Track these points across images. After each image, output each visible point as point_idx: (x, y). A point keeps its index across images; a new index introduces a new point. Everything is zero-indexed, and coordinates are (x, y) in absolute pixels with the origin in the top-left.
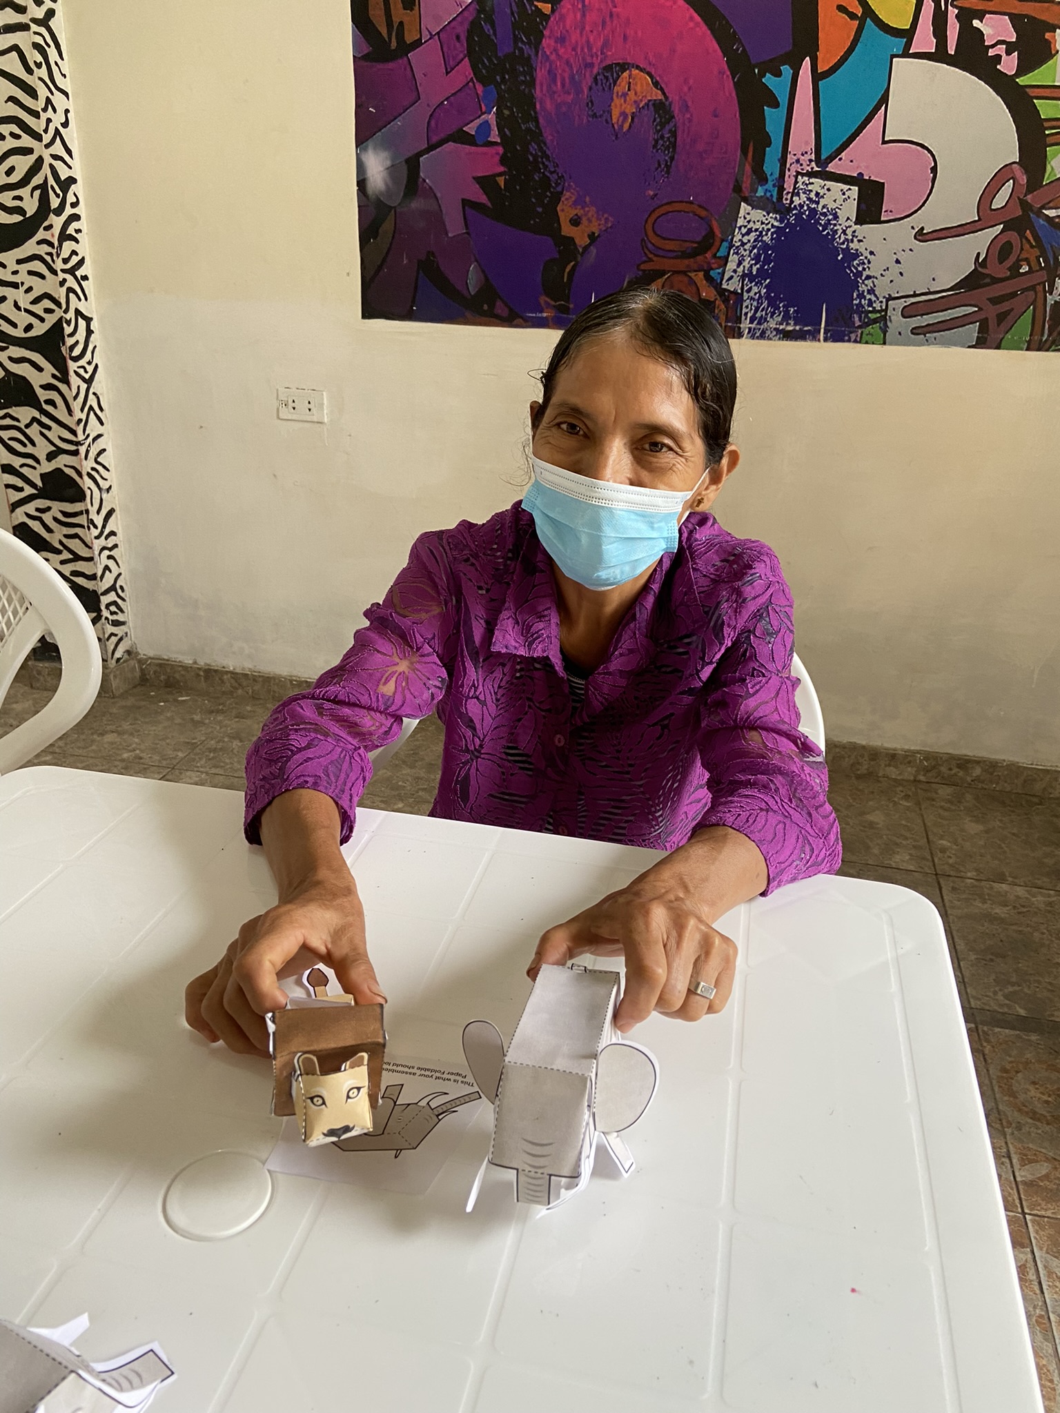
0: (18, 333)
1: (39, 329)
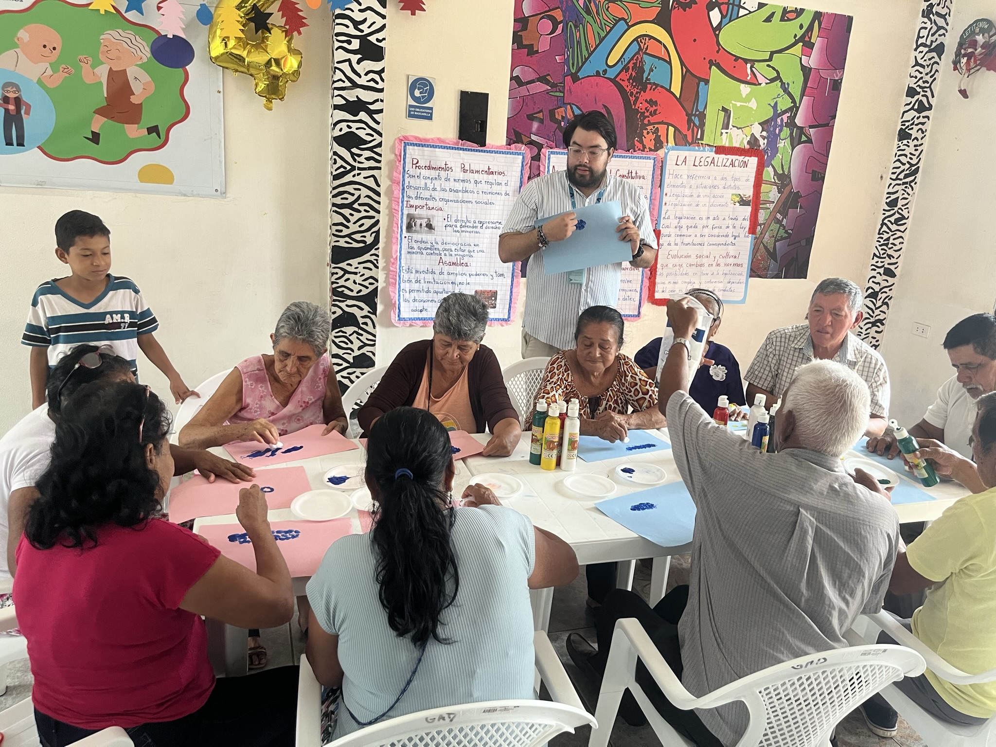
0: (354, 294)
1: (365, 292)
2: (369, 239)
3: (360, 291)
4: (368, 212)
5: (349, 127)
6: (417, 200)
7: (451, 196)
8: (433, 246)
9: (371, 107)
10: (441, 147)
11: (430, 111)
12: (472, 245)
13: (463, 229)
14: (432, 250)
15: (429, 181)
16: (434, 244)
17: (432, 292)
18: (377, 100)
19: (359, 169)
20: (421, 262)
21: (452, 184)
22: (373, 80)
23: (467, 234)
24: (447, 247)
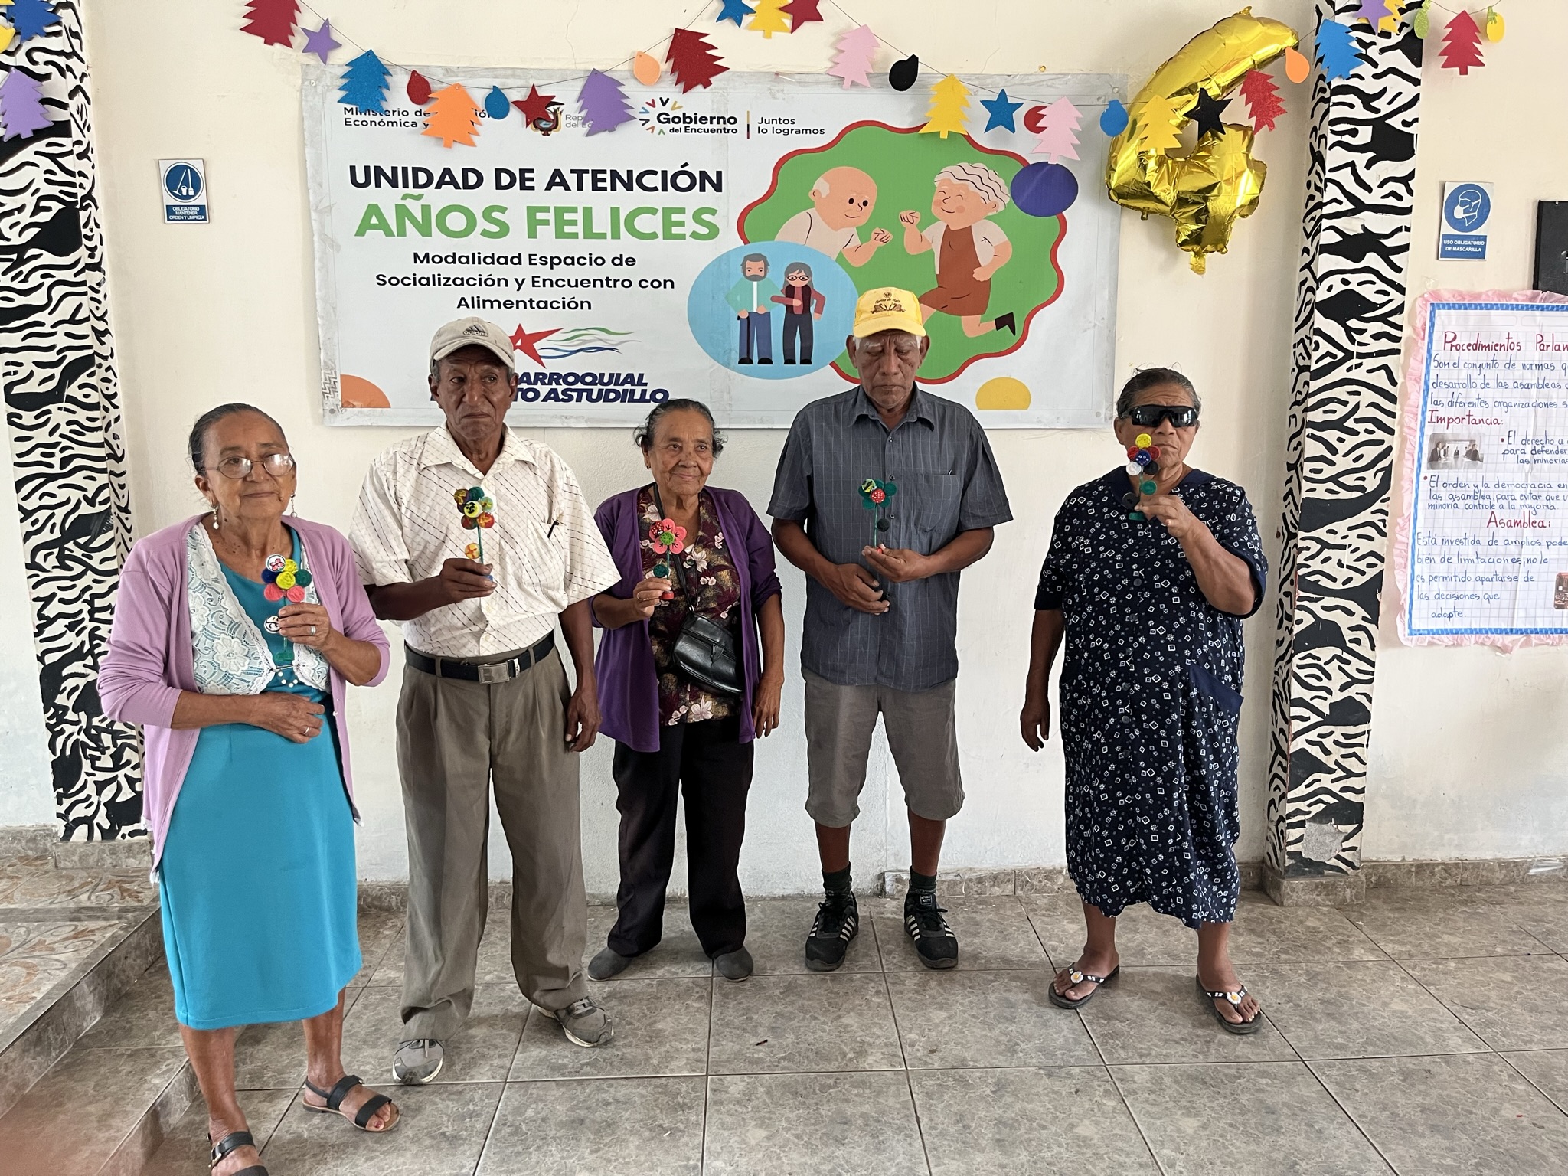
2: (1371, 482)
3: (1350, 579)
4: (1371, 432)
5: (1345, 282)
6: (1453, 408)
7: (1516, 396)
8: (1479, 491)
9: (1388, 243)
10: (1502, 307)
11: (1481, 243)
12: (1555, 485)
13: (1536, 457)
14: (1476, 498)
15: (1474, 372)
16: (1480, 487)
17: (1473, 579)
18: (1399, 229)
19: (1360, 356)
20: (1453, 523)
21: (1518, 373)
22: (1393, 194)
23: (1546, 466)
24: (1505, 492)
